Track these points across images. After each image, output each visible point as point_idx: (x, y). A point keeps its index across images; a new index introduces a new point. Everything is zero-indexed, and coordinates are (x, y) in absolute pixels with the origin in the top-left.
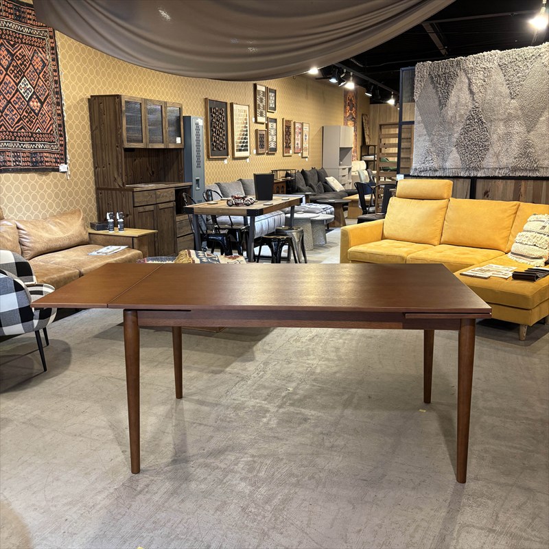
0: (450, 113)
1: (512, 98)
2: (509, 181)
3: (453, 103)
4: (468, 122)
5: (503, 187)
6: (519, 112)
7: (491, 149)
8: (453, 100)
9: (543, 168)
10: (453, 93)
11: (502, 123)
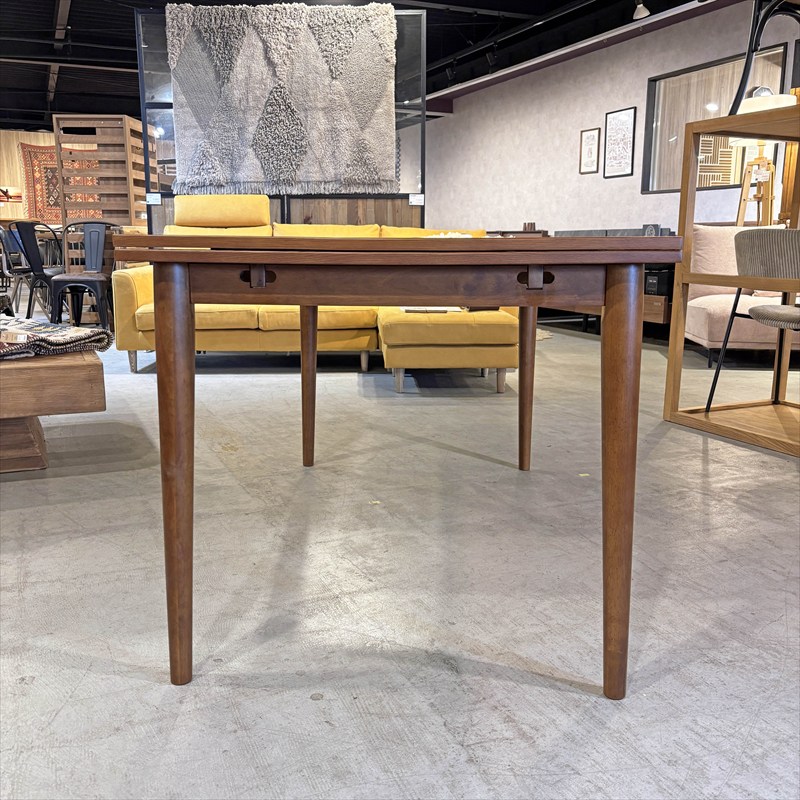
0: (237, 94)
1: (333, 78)
2: (340, 201)
3: (241, 77)
4: (270, 109)
5: (333, 210)
6: (346, 99)
7: (309, 152)
8: (239, 72)
9: (386, 181)
10: (239, 61)
11: (321, 114)
